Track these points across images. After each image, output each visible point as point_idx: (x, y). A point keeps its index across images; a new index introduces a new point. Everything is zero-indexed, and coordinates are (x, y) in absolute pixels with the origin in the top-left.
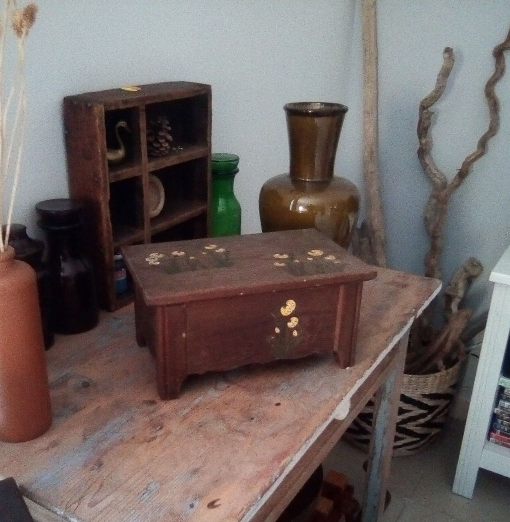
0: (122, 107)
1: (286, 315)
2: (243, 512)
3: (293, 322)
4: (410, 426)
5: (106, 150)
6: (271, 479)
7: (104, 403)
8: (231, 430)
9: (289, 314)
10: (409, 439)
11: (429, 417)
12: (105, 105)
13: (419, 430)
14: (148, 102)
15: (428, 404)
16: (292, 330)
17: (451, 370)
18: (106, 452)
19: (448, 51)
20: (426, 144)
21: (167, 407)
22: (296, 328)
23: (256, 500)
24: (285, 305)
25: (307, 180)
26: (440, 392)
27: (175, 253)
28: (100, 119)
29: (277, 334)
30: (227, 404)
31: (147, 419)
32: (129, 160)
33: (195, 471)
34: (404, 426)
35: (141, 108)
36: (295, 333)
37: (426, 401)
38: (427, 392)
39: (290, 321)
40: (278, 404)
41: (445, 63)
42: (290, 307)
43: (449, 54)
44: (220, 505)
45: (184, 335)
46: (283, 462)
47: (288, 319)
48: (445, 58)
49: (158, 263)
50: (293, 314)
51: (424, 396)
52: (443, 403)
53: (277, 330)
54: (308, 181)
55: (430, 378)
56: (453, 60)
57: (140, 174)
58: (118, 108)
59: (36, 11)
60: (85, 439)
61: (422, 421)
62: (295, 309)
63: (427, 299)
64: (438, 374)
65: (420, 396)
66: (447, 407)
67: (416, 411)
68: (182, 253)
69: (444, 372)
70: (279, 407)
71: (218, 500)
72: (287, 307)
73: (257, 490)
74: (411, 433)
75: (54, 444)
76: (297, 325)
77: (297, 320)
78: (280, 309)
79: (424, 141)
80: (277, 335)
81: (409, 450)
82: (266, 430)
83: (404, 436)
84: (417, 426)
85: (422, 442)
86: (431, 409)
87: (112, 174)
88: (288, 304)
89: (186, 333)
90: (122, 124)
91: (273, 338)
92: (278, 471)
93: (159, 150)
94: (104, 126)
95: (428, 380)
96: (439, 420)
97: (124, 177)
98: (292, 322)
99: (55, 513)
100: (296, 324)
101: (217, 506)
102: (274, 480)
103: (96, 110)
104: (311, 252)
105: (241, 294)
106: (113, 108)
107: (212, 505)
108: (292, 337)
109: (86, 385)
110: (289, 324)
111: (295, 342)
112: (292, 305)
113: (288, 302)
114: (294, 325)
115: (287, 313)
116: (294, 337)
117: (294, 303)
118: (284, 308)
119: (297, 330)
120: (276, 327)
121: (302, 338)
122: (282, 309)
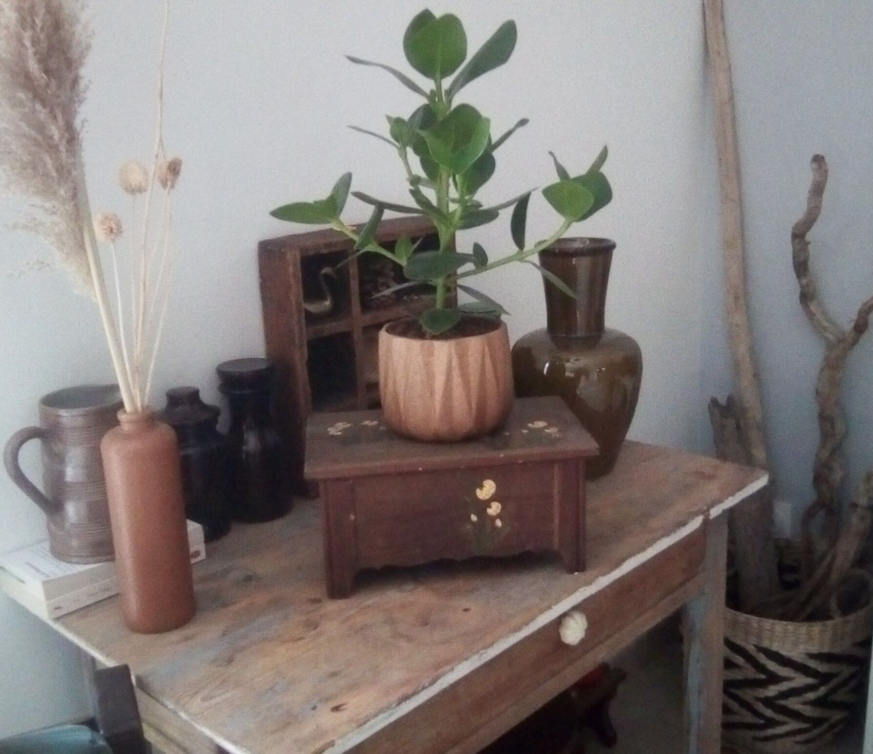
0: (325, 251)
1: (484, 499)
3: (495, 509)
4: (793, 703)
5: (303, 302)
6: (418, 688)
7: (261, 598)
8: (397, 635)
9: (487, 497)
10: (793, 725)
11: (823, 690)
12: (301, 250)
13: (808, 711)
15: (820, 670)
16: (493, 519)
17: (852, 617)
18: (242, 649)
19: (818, 159)
20: (808, 286)
21: (333, 606)
22: (499, 516)
23: (388, 708)
24: (481, 487)
26: (837, 650)
27: (366, 423)
28: (295, 266)
29: (475, 522)
30: (403, 606)
31: (304, 618)
32: (335, 313)
33: (334, 674)
34: (783, 702)
35: (350, 251)
36: (499, 523)
37: (813, 664)
38: (815, 650)
39: (490, 507)
40: (466, 610)
41: (814, 175)
42: (488, 489)
43: (819, 165)
44: (346, 709)
45: (352, 517)
46: (441, 671)
47: (487, 503)
48: (813, 169)
49: (339, 433)
50: (494, 498)
51: (812, 656)
52: (846, 671)
53: (474, 518)
55: (816, 628)
56: (826, 171)
57: (350, 329)
58: (318, 252)
59: (180, 165)
60: (224, 635)
61: (811, 696)
62: (496, 492)
63: (732, 495)
64: (830, 623)
65: (804, 656)
66: (852, 676)
67: (801, 680)
68: (375, 423)
69: (838, 620)
70: (468, 613)
71: (345, 704)
72: (484, 489)
73: (394, 698)
74: (796, 715)
75: (187, 639)
76: (500, 513)
77: (500, 507)
78: (475, 490)
79: (804, 281)
80: (474, 524)
81: (797, 743)
82: (437, 636)
83: (786, 719)
84: (805, 703)
85: (816, 732)
86: (824, 678)
87: (310, 329)
88: (486, 485)
89: (355, 515)
90: (327, 270)
91: (468, 527)
92: (430, 679)
94: (300, 274)
95: (813, 630)
96: (841, 696)
97: (325, 333)
98: (493, 508)
99: (166, 707)
100: (499, 511)
101: (343, 710)
102: (420, 689)
103: (289, 256)
104: (532, 423)
105: (420, 469)
106: (311, 253)
107: (336, 709)
108: (495, 528)
109: (249, 579)
110: (489, 510)
111: (499, 534)
112: (491, 486)
113: (485, 482)
114: (495, 513)
115: (485, 497)
116: (497, 528)
117: (494, 485)
118: (480, 489)
119: (501, 520)
120: (472, 514)
121: (508, 530)
122: (478, 491)
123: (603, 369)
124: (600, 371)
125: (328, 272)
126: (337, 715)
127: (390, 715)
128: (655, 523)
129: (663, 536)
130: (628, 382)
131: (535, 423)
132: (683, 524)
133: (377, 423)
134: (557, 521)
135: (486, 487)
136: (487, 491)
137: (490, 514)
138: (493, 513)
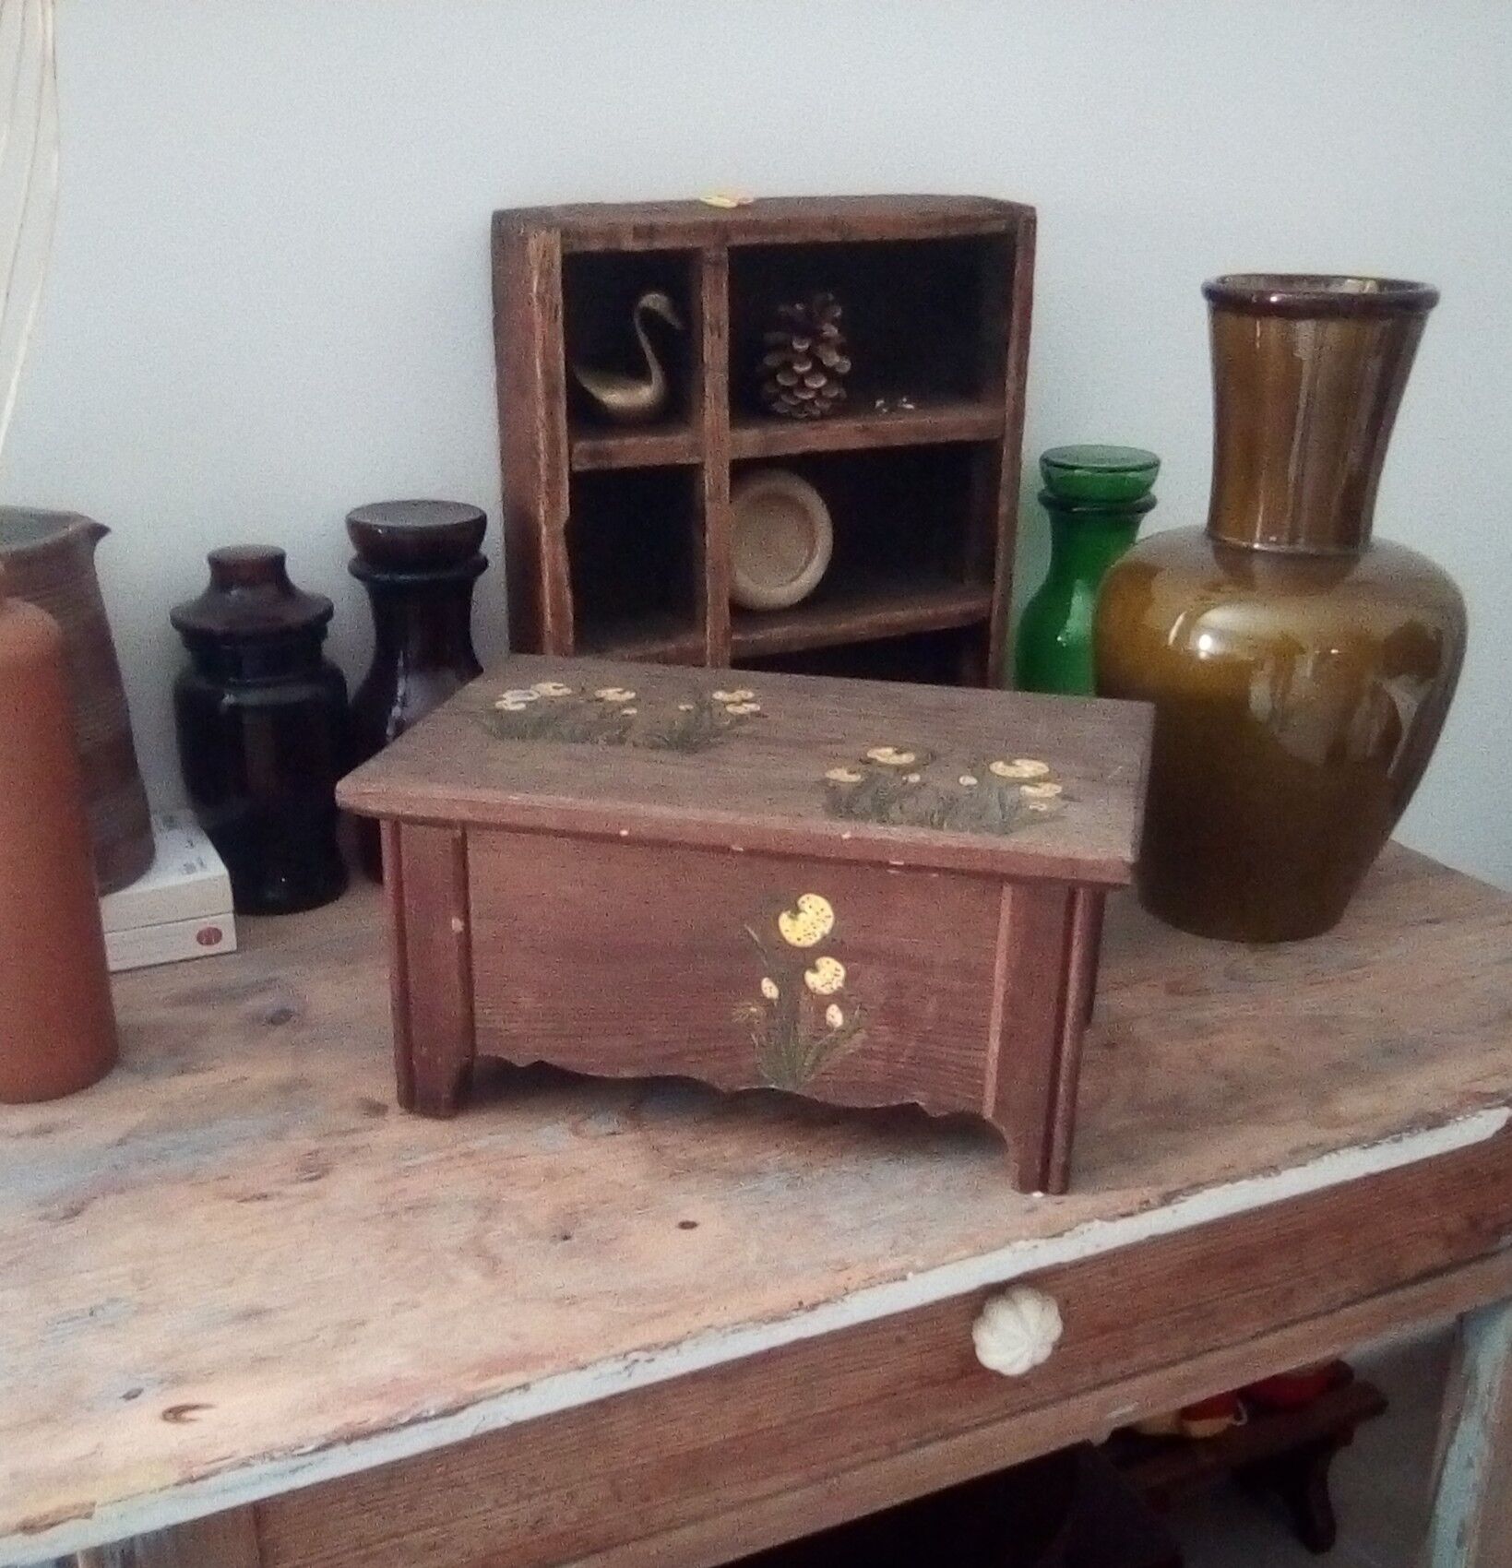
0: (631, 245)
1: (799, 944)
2: (220, 1464)
3: (827, 976)
7: (268, 1072)
8: (475, 1248)
9: (809, 942)
12: (565, 234)
14: (739, 240)
16: (822, 1003)
18: (124, 1187)
22: (837, 998)
23: (290, 1450)
24: (793, 909)
25: (1256, 546)
27: (610, 692)
28: (546, 275)
29: (771, 1001)
30: (552, 1174)
33: (251, 1314)
35: (711, 254)
36: (835, 1016)
39: (815, 969)
40: (687, 1225)
42: (813, 917)
44: (194, 1421)
45: (457, 925)
47: (807, 958)
49: (520, 706)
50: (825, 948)
53: (769, 989)
54: (1257, 551)
57: (695, 460)
58: (613, 246)
60: (121, 1142)
62: (832, 930)
68: (628, 696)
71: (206, 1406)
72: (801, 916)
73: (326, 1425)
77: (842, 973)
78: (777, 918)
80: (768, 1003)
82: (564, 1277)
87: (581, 445)
88: (805, 908)
89: (465, 920)
90: (654, 301)
91: (753, 1010)
93: (796, 398)
94: (557, 297)
97: (626, 461)
98: (822, 972)
100: (837, 983)
101: (185, 1421)
103: (533, 245)
106: (596, 246)
107: (175, 1414)
108: (823, 1027)
109: (280, 1018)
110: (811, 978)
111: (834, 1044)
112: (820, 912)
113: (804, 898)
114: (828, 986)
115: (803, 939)
116: (829, 1029)
117: (828, 911)
118: (791, 917)
119: (841, 1008)
120: (764, 977)
121: (860, 1037)
122: (785, 922)
123: (1333, 651)
124: (1324, 656)
125: (657, 307)
126: (170, 1428)
127: (294, 1471)
128: (1354, 1102)
129: (1354, 1143)
130: (1405, 698)
132: (1436, 1121)
133: (633, 695)
134: (995, 1045)
135: (806, 913)
136: (808, 923)
137: (815, 989)
138: (823, 986)
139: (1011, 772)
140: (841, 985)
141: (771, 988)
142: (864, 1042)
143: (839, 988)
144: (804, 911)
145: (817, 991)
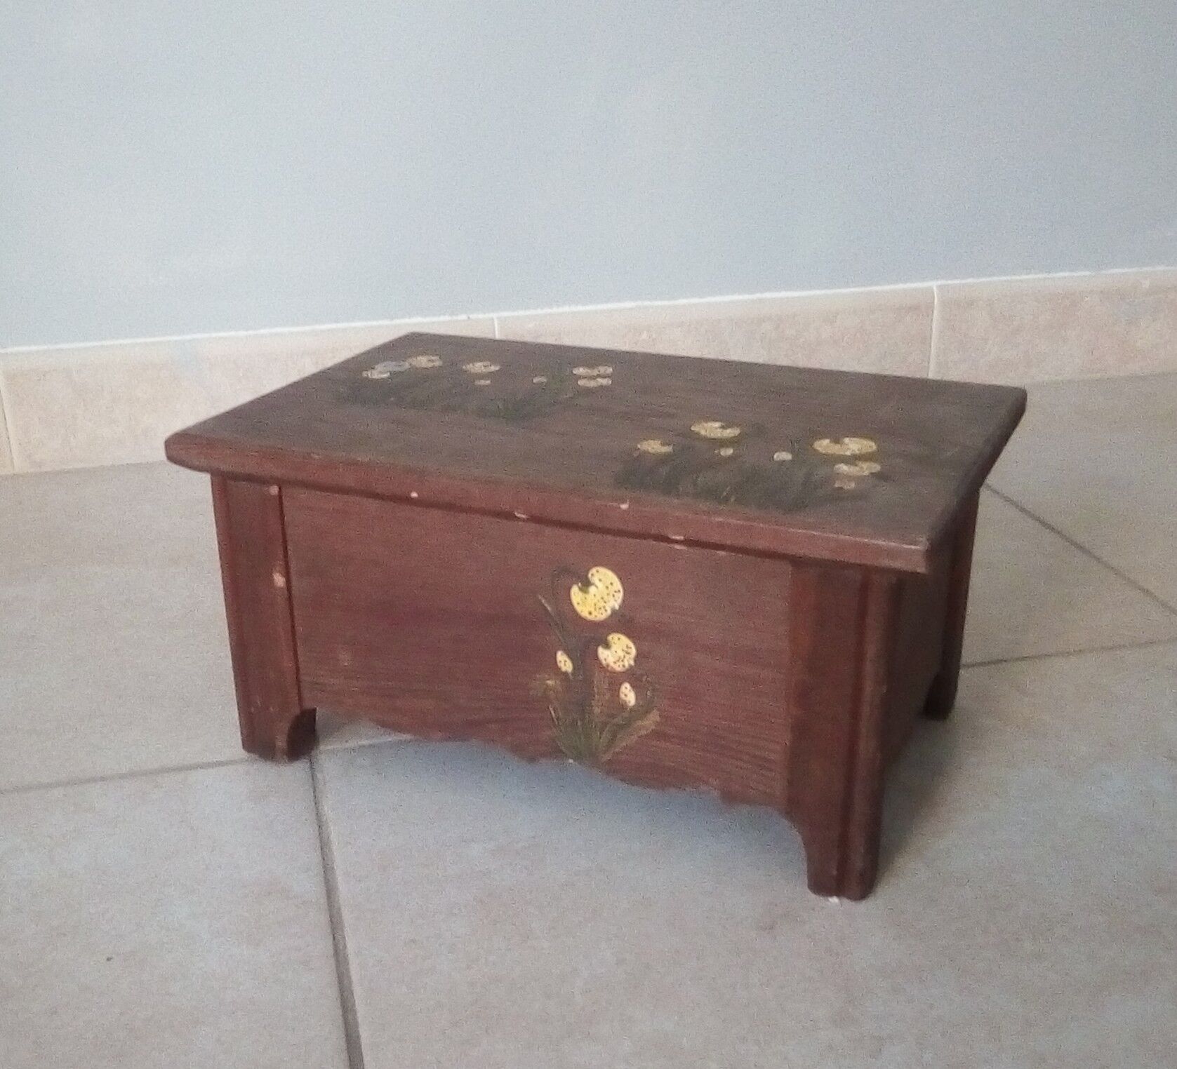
1: (590, 618)
3: (619, 653)
9: (600, 616)
16: (615, 680)
22: (630, 676)
24: (584, 581)
29: (566, 674)
36: (628, 695)
39: (607, 646)
42: (601, 593)
45: (280, 581)
47: (596, 634)
50: (617, 623)
62: (622, 607)
68: (492, 369)
72: (592, 589)
77: (633, 651)
78: (568, 590)
80: (563, 677)
88: (595, 581)
91: (550, 683)
98: (614, 648)
100: (629, 661)
104: (837, 441)
105: (414, 495)
108: (618, 705)
110: (603, 653)
111: (627, 724)
112: (610, 586)
113: (594, 571)
114: (621, 664)
115: (594, 613)
116: (623, 706)
117: (618, 585)
118: (581, 589)
119: (633, 687)
120: (559, 649)
121: (653, 718)
122: (576, 594)
131: (847, 440)
135: (597, 587)
136: (598, 597)
137: (608, 666)
138: (615, 663)
139: (835, 449)
140: (632, 663)
141: (565, 661)
142: (657, 724)
143: (631, 666)
144: (593, 584)
145: (609, 668)
